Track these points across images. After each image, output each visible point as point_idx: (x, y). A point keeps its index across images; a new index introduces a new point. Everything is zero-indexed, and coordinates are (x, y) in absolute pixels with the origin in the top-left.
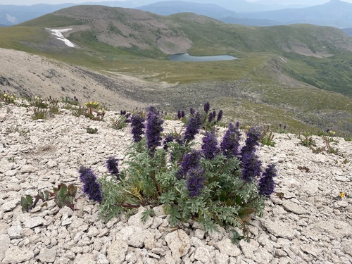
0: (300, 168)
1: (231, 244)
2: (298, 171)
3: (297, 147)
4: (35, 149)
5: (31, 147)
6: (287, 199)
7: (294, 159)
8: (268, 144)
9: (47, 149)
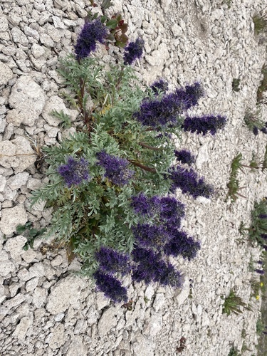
0: (183, 340)
1: (17, 223)
2: (177, 336)
3: (226, 343)
4: (203, 14)
5: (204, 10)
6: (125, 314)
7: (200, 335)
8: (226, 305)
9: (203, 29)
